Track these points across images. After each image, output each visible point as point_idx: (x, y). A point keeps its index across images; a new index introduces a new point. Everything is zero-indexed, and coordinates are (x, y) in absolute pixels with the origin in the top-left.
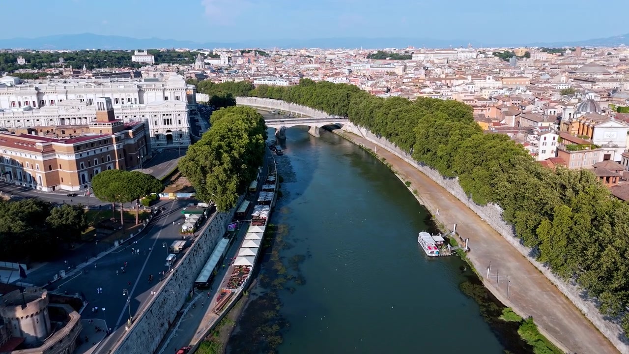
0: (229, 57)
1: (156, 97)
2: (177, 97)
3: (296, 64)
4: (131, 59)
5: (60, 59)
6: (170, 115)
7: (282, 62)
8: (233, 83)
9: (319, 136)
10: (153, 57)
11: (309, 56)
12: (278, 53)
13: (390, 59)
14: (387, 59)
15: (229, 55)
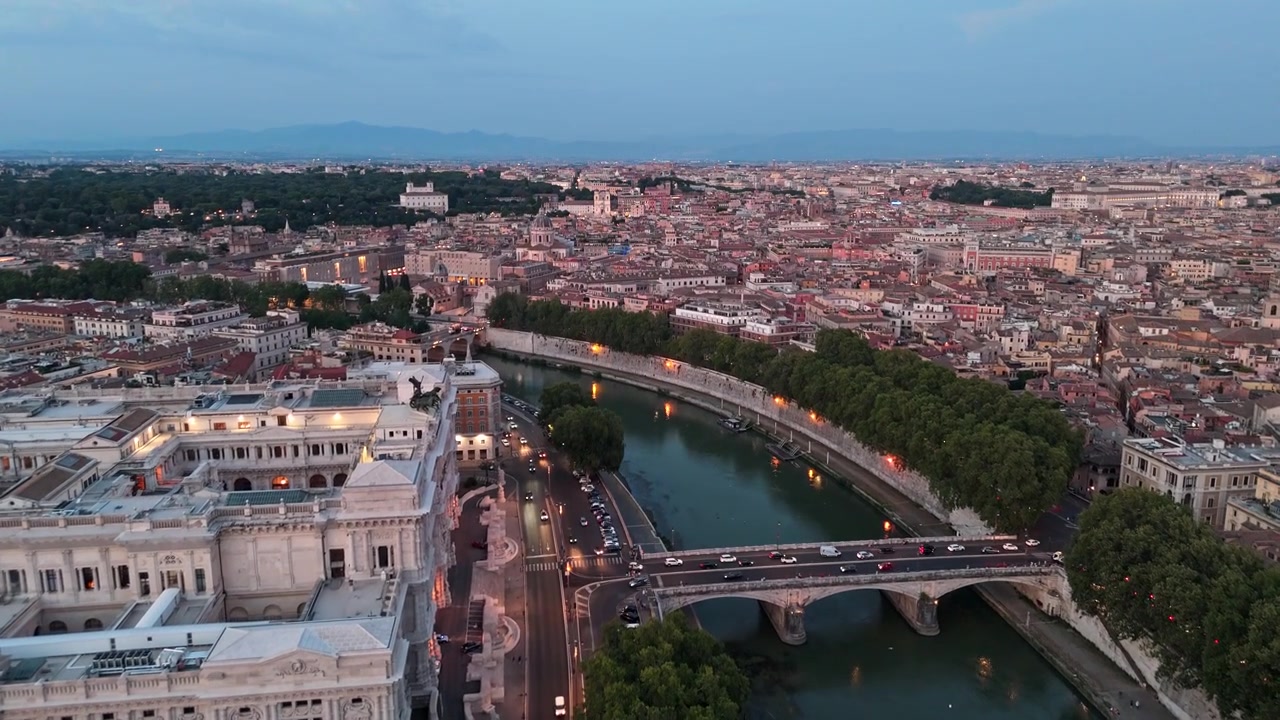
0: (613, 198)
1: (290, 557)
2: (383, 551)
3: (767, 218)
4: (398, 200)
5: (244, 204)
6: (317, 702)
7: (735, 211)
8: (618, 312)
9: (935, 632)
10: (446, 197)
11: (793, 192)
12: (723, 184)
13: (993, 205)
14: (986, 203)
15: (613, 191)
